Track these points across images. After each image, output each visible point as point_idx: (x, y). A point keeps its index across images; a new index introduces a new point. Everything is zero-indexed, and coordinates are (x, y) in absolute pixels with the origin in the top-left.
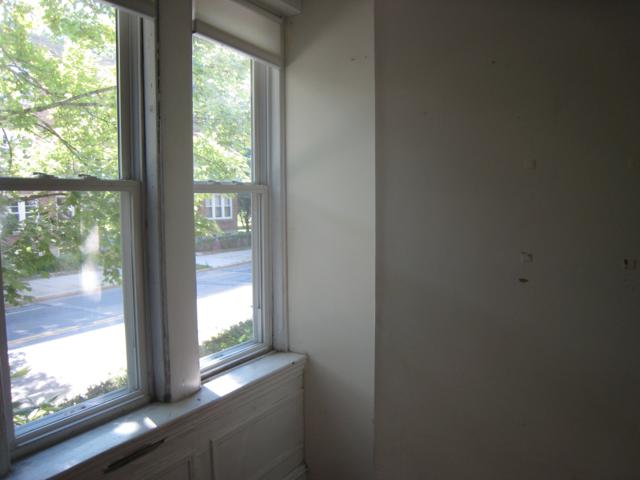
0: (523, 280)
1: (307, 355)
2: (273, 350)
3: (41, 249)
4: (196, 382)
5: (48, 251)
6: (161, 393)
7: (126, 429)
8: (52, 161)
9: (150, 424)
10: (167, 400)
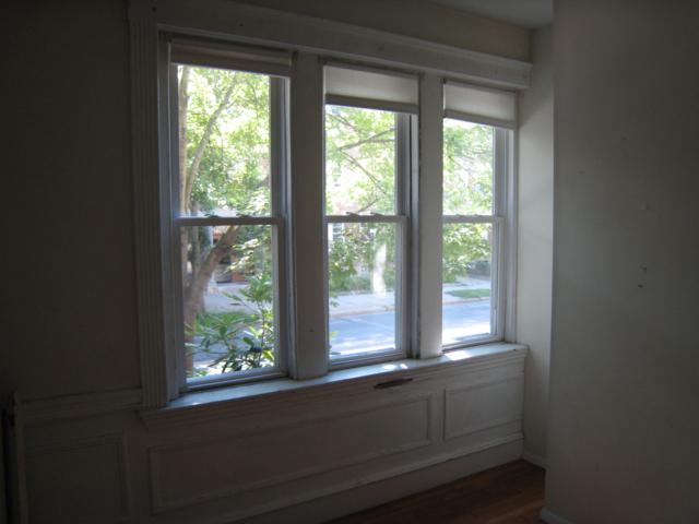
0: (640, 286)
1: (528, 346)
2: (503, 341)
3: (346, 265)
4: (439, 351)
5: (351, 266)
6: (414, 354)
7: (389, 368)
8: (358, 188)
9: (404, 366)
10: (418, 357)
